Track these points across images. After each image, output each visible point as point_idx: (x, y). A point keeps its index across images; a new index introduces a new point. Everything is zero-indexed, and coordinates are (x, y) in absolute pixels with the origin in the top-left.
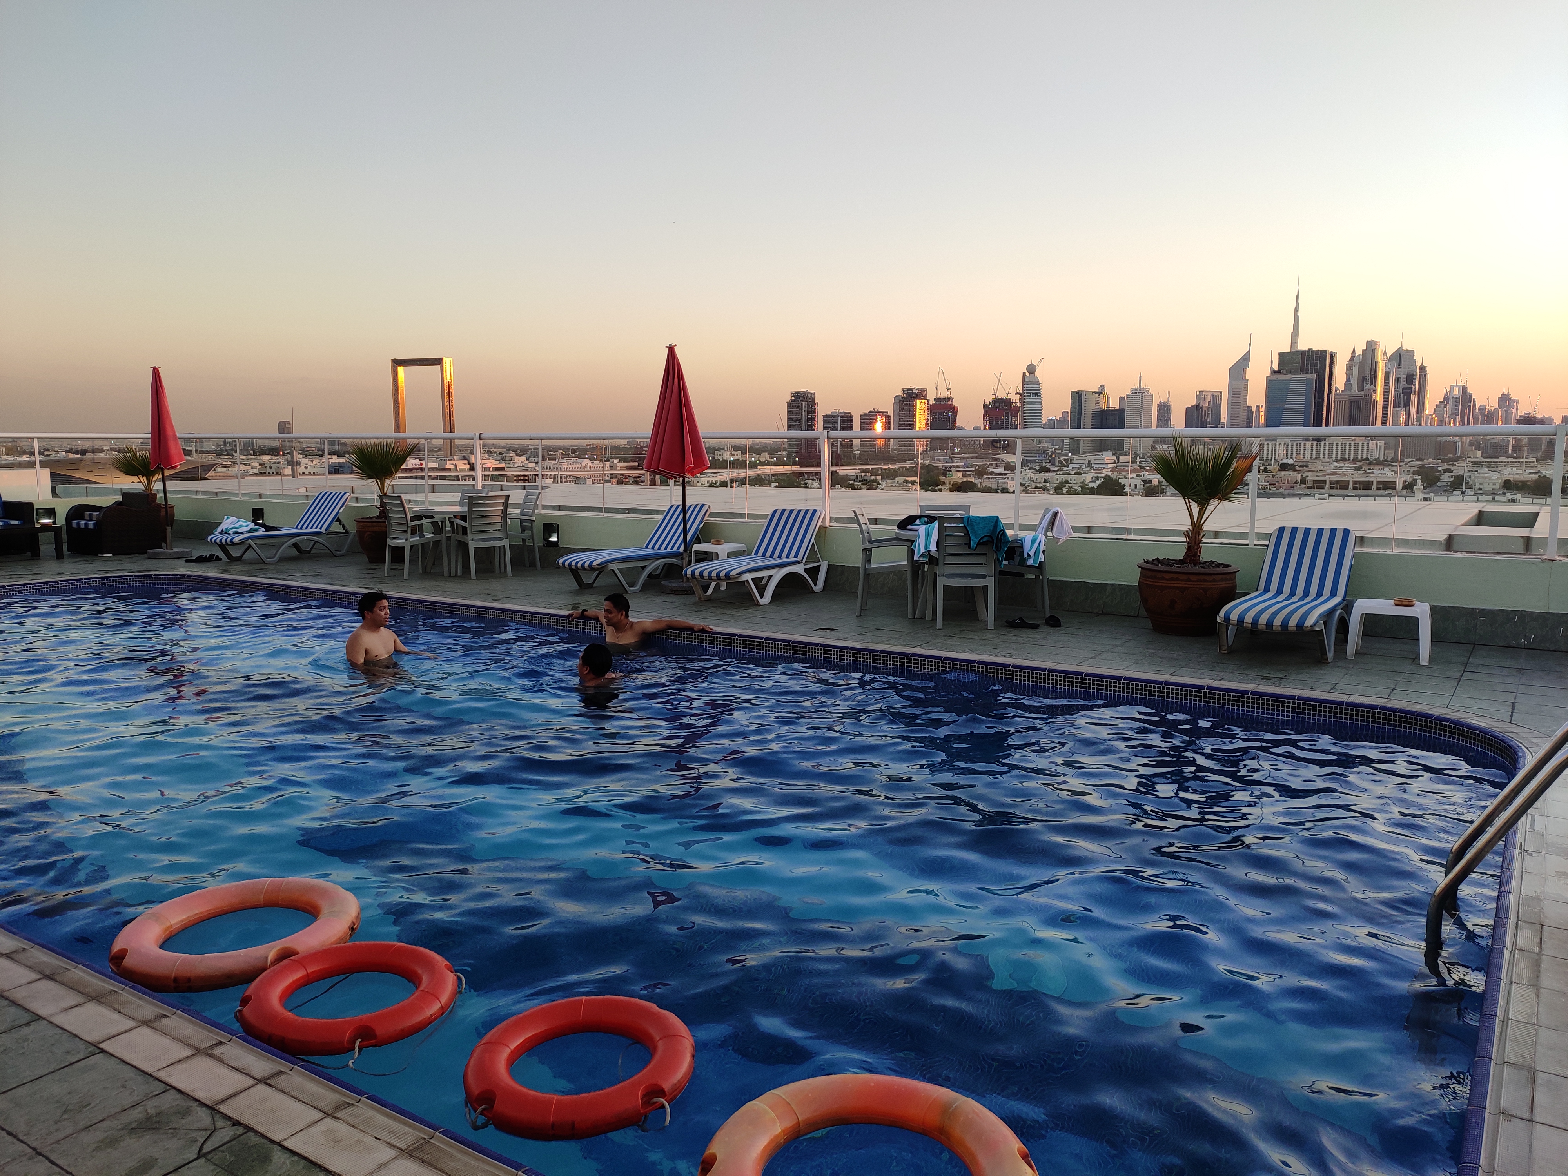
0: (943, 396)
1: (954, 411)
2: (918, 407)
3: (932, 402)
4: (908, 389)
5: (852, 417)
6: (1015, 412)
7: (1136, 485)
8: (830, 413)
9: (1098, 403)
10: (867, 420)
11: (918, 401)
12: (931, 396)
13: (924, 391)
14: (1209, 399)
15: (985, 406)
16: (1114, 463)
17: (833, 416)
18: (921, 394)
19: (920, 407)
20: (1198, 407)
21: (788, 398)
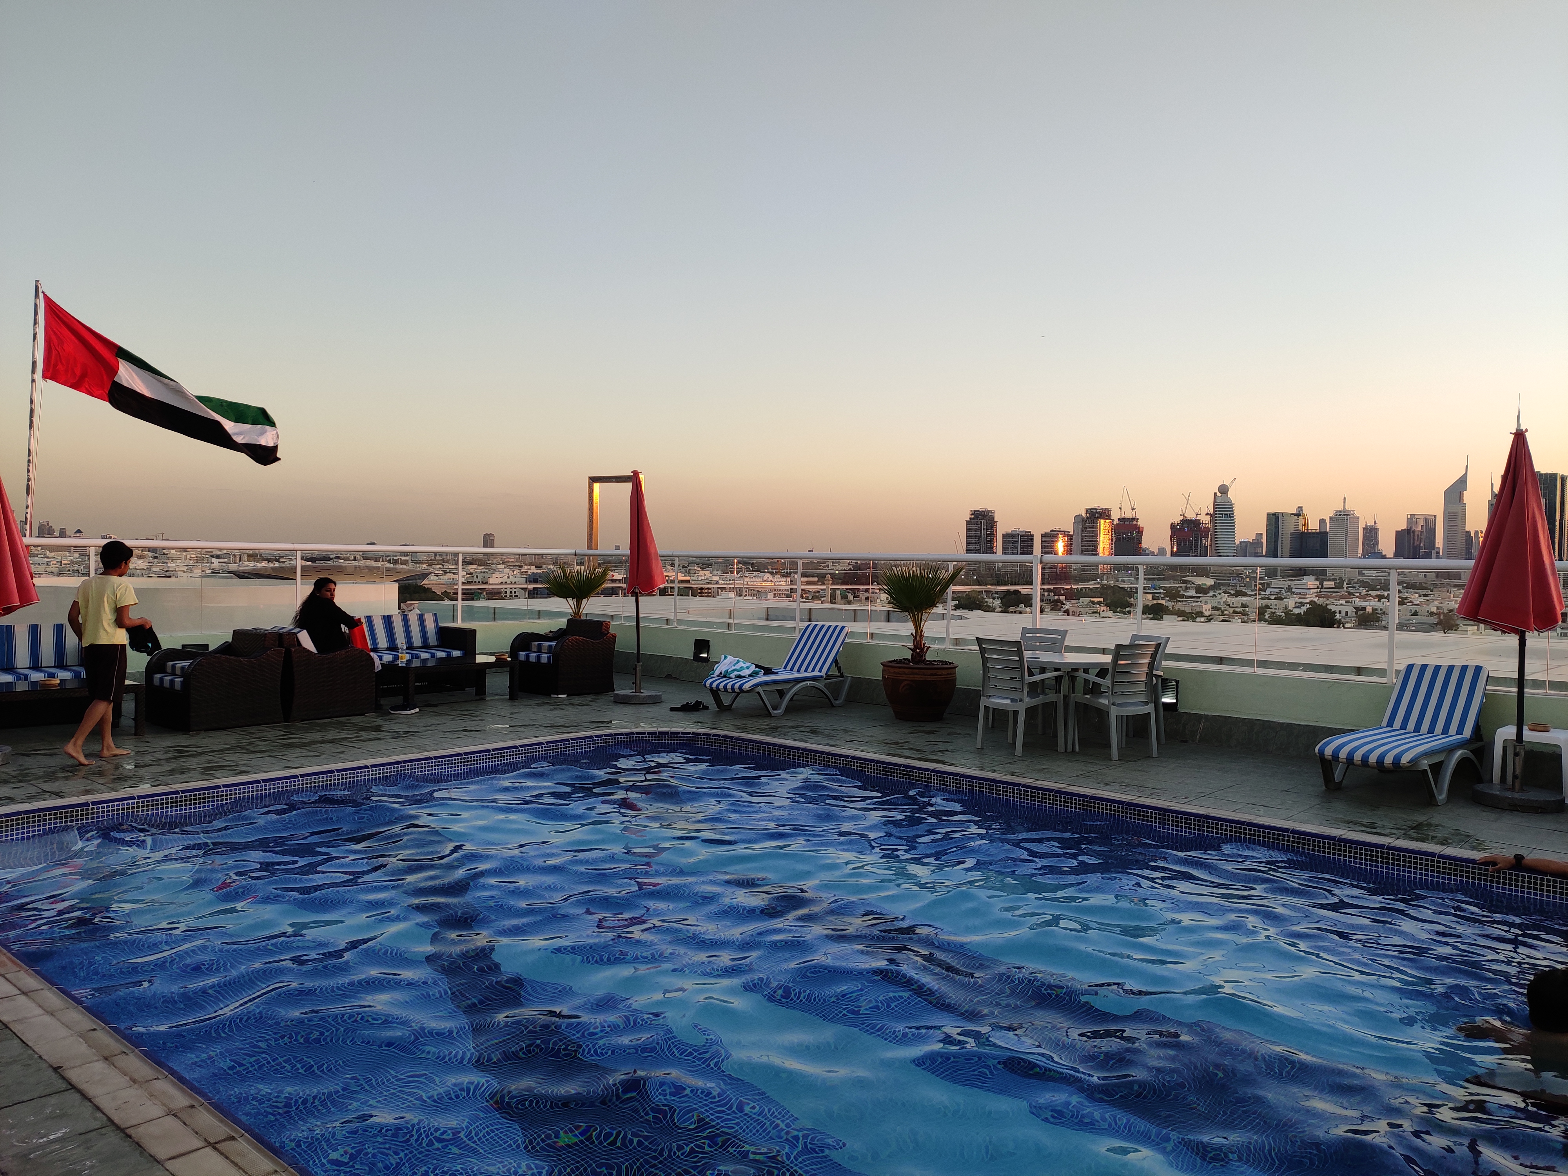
0: (1127, 516)
1: (1139, 531)
2: (1102, 527)
3: (1116, 522)
4: (1092, 509)
5: (1032, 536)
6: (1205, 532)
7: (1347, 612)
8: (1009, 531)
9: (1297, 525)
10: (1049, 539)
11: (1102, 521)
12: (1116, 516)
13: (1109, 510)
14: (1421, 523)
15: (1173, 527)
16: (1318, 588)
17: (1013, 535)
18: (1105, 514)
19: (1103, 526)
20: (1409, 531)
21: (968, 517)
